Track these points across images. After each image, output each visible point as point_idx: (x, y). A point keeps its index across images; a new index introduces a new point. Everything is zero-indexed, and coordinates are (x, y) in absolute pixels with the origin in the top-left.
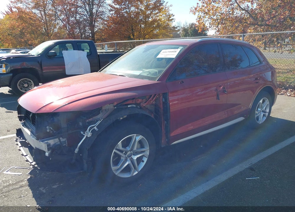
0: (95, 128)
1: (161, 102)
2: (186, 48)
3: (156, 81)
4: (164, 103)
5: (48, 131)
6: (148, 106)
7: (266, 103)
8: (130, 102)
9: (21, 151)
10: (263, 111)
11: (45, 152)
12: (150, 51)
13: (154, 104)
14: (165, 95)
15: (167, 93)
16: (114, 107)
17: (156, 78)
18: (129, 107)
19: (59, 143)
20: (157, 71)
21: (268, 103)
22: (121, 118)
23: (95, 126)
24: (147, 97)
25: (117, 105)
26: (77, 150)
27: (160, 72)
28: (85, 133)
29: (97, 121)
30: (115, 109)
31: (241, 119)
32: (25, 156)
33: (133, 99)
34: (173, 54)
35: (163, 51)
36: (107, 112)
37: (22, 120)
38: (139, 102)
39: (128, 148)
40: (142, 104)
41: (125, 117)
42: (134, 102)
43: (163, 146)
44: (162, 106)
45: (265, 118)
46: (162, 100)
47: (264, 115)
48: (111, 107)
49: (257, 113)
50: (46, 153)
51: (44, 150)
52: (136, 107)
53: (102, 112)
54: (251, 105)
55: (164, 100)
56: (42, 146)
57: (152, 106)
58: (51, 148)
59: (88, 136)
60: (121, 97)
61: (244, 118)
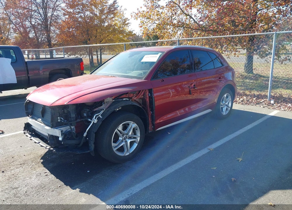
0: (100, 116)
1: (148, 97)
2: (164, 53)
3: (143, 80)
4: (149, 97)
5: (59, 121)
6: (137, 100)
7: (229, 99)
8: (124, 96)
9: (32, 140)
10: (226, 105)
11: (58, 137)
12: (134, 56)
13: (142, 98)
14: (150, 91)
15: (152, 89)
16: (113, 100)
17: (143, 77)
18: (124, 100)
19: (70, 129)
20: (142, 72)
21: (231, 99)
22: (118, 109)
23: (99, 114)
24: (137, 92)
25: (115, 98)
26: (85, 135)
27: (144, 73)
28: (93, 120)
29: (101, 110)
30: (114, 101)
31: (209, 110)
32: (38, 143)
33: (127, 93)
34: (154, 58)
35: (146, 56)
36: (108, 104)
37: (30, 116)
38: (131, 96)
39: (125, 132)
40: (133, 98)
41: (120, 108)
42: (127, 96)
43: (149, 132)
44: (148, 100)
45: (228, 112)
46: (148, 95)
47: (227, 109)
48: (110, 100)
49: (222, 104)
50: (60, 138)
51: (58, 135)
52: (129, 100)
53: (104, 104)
54: (216, 100)
55: (150, 95)
56: (56, 132)
57: (140, 100)
58: (63, 134)
59: (95, 122)
60: (118, 92)
61: (211, 110)
